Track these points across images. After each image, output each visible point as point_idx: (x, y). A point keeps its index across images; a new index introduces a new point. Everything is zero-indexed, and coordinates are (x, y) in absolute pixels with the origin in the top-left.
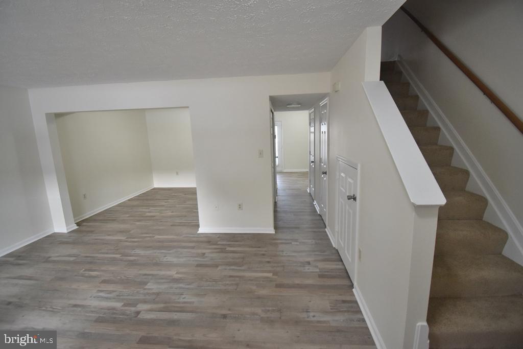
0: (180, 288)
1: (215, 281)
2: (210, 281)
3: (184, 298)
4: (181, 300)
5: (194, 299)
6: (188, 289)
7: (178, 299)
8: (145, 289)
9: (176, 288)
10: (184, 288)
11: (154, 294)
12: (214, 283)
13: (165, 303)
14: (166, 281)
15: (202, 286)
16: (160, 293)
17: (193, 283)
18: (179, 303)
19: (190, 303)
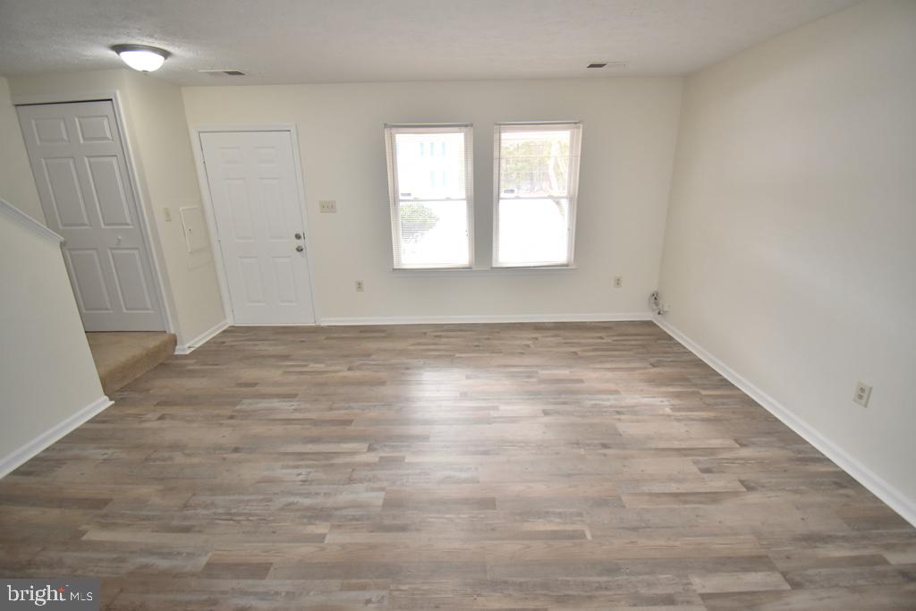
0: (308, 495)
1: (230, 516)
2: (240, 515)
3: (300, 474)
4: (304, 471)
5: (280, 472)
6: (291, 493)
7: (310, 472)
8: (382, 489)
9: (317, 494)
10: (301, 495)
11: (361, 481)
12: (233, 511)
13: (332, 465)
14: (344, 512)
15: (261, 500)
16: (348, 484)
17: (282, 509)
18: (307, 466)
19: (288, 467)
